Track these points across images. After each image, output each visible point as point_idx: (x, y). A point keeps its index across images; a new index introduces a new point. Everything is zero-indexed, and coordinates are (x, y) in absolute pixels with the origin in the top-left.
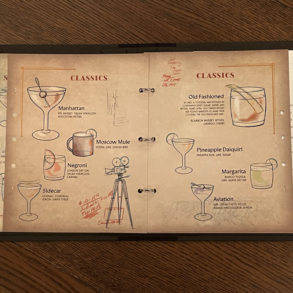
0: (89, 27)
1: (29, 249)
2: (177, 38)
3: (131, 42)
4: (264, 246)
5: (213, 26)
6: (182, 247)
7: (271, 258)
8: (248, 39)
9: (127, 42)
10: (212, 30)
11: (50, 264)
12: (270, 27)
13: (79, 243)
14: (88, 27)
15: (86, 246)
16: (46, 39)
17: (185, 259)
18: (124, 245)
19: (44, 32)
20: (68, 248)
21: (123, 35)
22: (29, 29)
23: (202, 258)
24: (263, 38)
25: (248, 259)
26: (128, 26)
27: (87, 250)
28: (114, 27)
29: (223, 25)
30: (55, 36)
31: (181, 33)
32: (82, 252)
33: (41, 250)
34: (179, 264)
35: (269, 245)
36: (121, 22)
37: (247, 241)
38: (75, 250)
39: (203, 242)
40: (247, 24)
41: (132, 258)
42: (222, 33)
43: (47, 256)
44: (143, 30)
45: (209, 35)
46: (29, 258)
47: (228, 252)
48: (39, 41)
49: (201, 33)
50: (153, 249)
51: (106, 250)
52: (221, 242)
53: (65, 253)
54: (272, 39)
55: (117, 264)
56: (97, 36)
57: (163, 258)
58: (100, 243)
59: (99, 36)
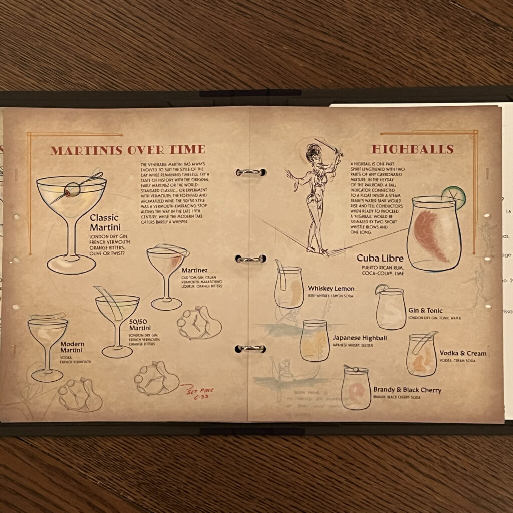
0: (151, 61)
1: (49, 452)
2: (305, 80)
3: (226, 88)
4: (458, 444)
5: (369, 59)
6: (316, 447)
7: (470, 466)
8: (430, 82)
9: (217, 88)
10: (366, 67)
11: (84, 477)
12: (470, 62)
13: (135, 440)
14: (149, 60)
15: (147, 445)
16: (76, 82)
17: (321, 467)
18: (214, 444)
19: (72, 69)
20: (116, 449)
21: (210, 75)
22: (45, 65)
23: (351, 466)
24: (455, 80)
25: (430, 467)
26: (219, 58)
27: (150, 453)
28: (195, 61)
29: (387, 57)
30: (91, 76)
31: (312, 71)
32: (141, 455)
33: (69, 453)
34: (310, 476)
35: (467, 442)
36: (207, 53)
37: (429, 435)
38: (128, 452)
39: (351, 437)
40: (427, 56)
41: (229, 466)
42: (384, 73)
43: (80, 463)
44: (245, 67)
45: (362, 74)
46: (49, 467)
47: (396, 454)
48: (62, 85)
49: (348, 72)
50: (264, 450)
51: (183, 453)
52: (384, 437)
53: (112, 458)
54: (471, 81)
55: (202, 476)
56: (165, 76)
57: (282, 465)
58: (172, 439)
59: (170, 77)
